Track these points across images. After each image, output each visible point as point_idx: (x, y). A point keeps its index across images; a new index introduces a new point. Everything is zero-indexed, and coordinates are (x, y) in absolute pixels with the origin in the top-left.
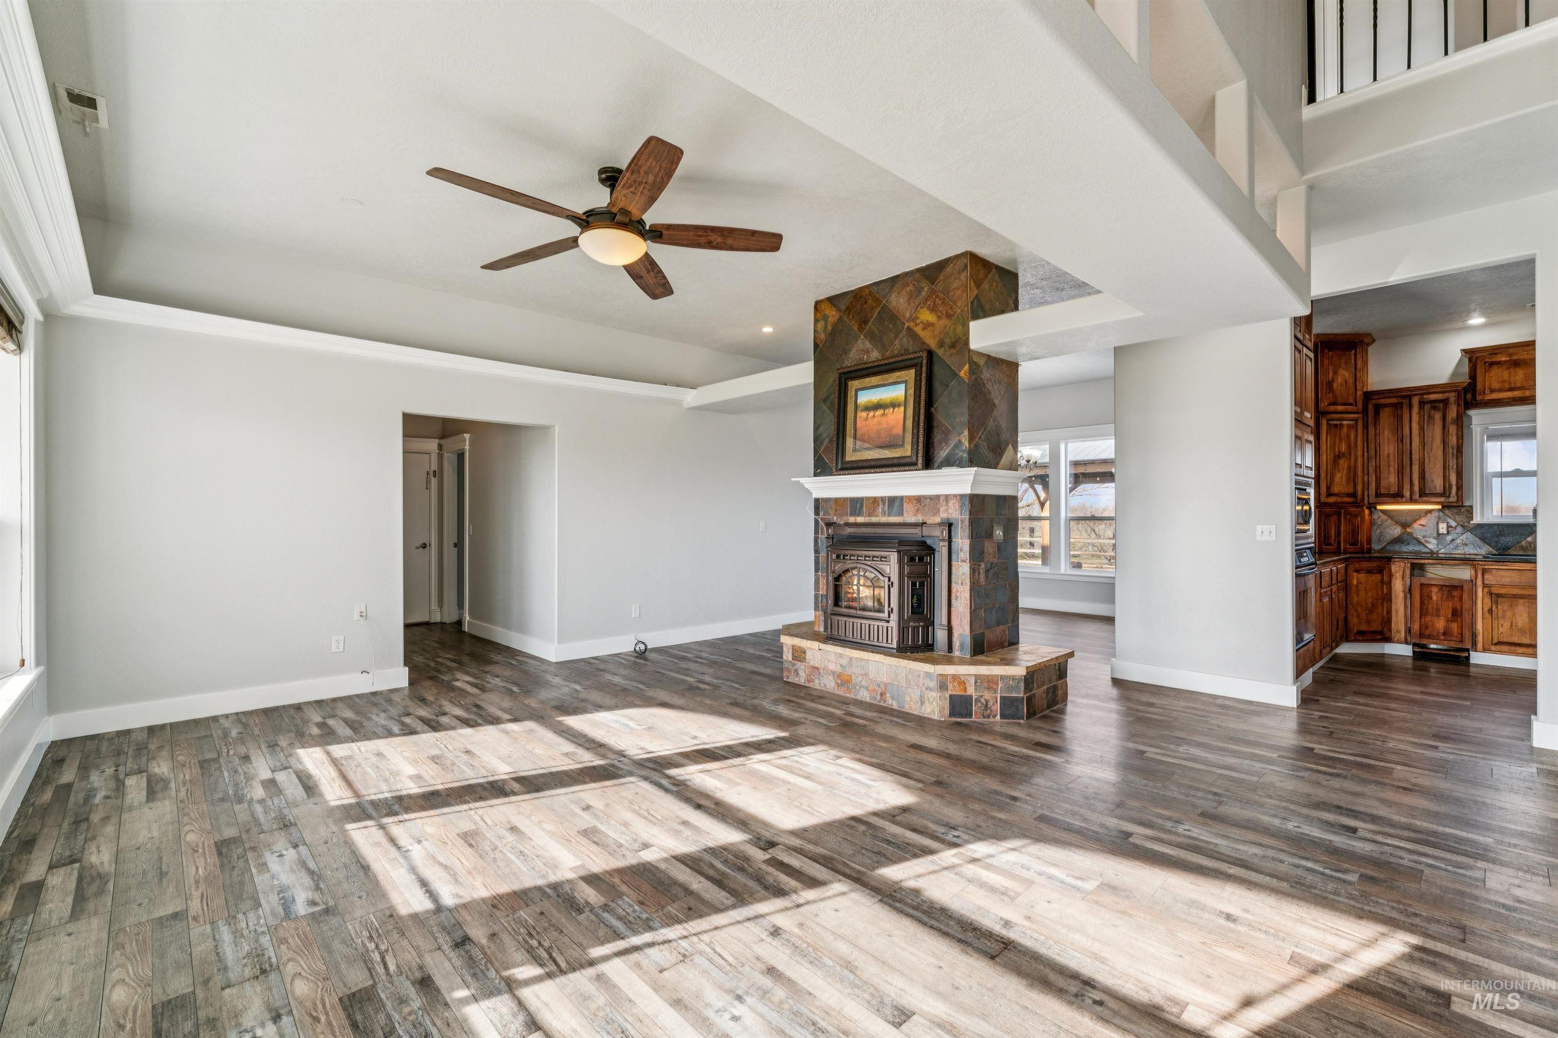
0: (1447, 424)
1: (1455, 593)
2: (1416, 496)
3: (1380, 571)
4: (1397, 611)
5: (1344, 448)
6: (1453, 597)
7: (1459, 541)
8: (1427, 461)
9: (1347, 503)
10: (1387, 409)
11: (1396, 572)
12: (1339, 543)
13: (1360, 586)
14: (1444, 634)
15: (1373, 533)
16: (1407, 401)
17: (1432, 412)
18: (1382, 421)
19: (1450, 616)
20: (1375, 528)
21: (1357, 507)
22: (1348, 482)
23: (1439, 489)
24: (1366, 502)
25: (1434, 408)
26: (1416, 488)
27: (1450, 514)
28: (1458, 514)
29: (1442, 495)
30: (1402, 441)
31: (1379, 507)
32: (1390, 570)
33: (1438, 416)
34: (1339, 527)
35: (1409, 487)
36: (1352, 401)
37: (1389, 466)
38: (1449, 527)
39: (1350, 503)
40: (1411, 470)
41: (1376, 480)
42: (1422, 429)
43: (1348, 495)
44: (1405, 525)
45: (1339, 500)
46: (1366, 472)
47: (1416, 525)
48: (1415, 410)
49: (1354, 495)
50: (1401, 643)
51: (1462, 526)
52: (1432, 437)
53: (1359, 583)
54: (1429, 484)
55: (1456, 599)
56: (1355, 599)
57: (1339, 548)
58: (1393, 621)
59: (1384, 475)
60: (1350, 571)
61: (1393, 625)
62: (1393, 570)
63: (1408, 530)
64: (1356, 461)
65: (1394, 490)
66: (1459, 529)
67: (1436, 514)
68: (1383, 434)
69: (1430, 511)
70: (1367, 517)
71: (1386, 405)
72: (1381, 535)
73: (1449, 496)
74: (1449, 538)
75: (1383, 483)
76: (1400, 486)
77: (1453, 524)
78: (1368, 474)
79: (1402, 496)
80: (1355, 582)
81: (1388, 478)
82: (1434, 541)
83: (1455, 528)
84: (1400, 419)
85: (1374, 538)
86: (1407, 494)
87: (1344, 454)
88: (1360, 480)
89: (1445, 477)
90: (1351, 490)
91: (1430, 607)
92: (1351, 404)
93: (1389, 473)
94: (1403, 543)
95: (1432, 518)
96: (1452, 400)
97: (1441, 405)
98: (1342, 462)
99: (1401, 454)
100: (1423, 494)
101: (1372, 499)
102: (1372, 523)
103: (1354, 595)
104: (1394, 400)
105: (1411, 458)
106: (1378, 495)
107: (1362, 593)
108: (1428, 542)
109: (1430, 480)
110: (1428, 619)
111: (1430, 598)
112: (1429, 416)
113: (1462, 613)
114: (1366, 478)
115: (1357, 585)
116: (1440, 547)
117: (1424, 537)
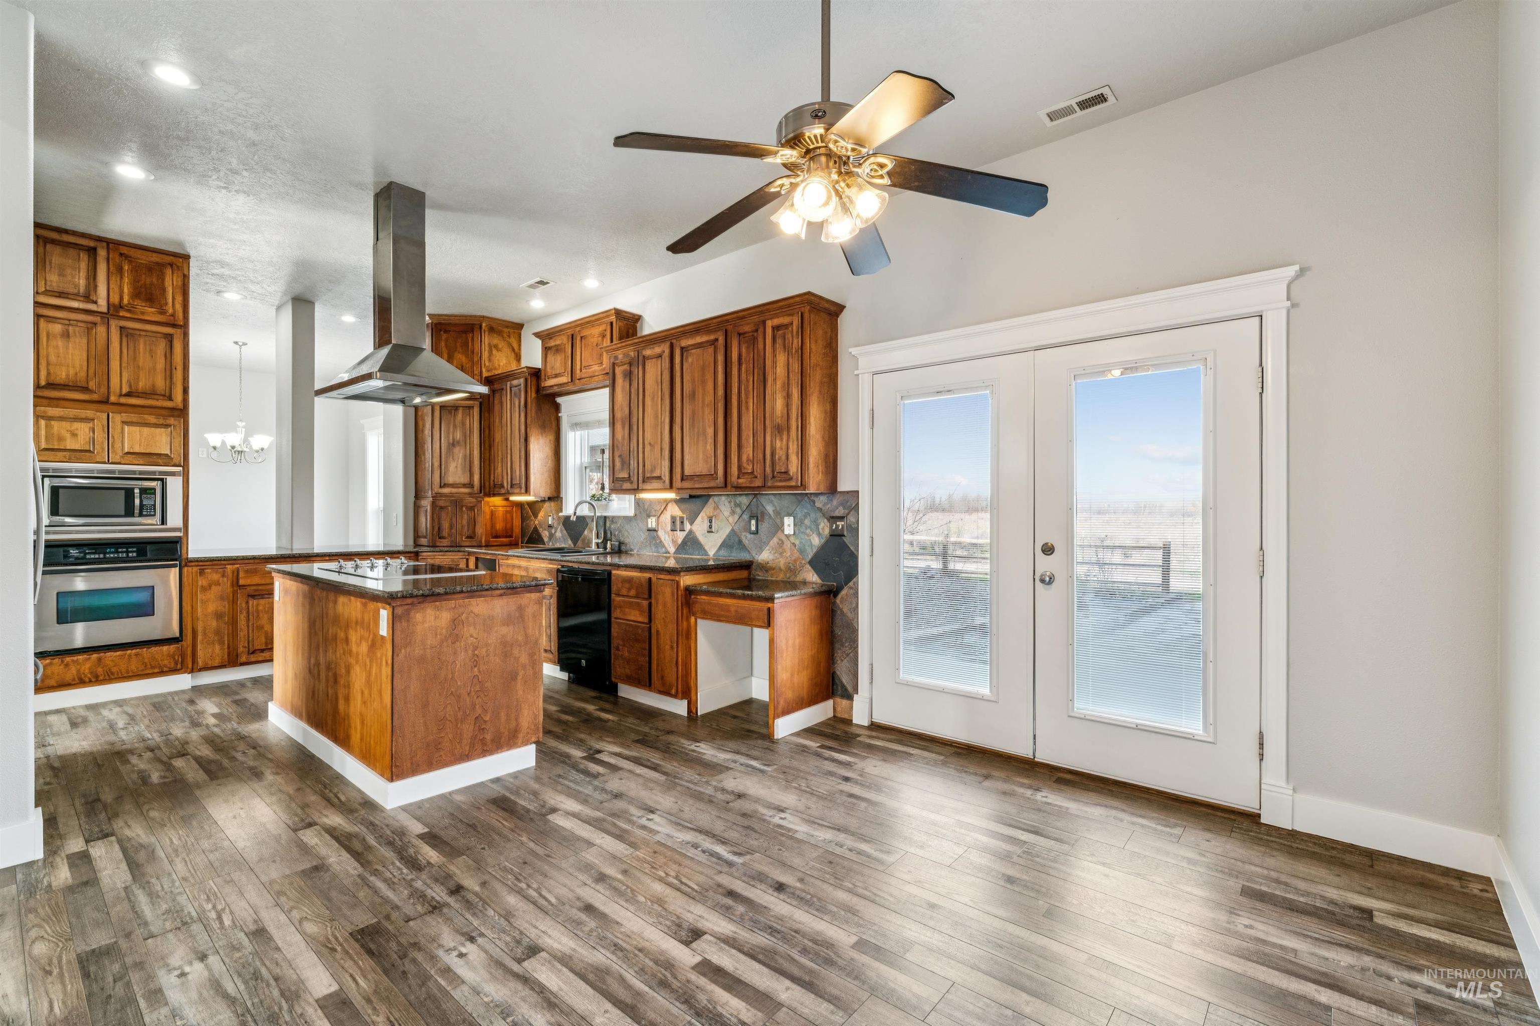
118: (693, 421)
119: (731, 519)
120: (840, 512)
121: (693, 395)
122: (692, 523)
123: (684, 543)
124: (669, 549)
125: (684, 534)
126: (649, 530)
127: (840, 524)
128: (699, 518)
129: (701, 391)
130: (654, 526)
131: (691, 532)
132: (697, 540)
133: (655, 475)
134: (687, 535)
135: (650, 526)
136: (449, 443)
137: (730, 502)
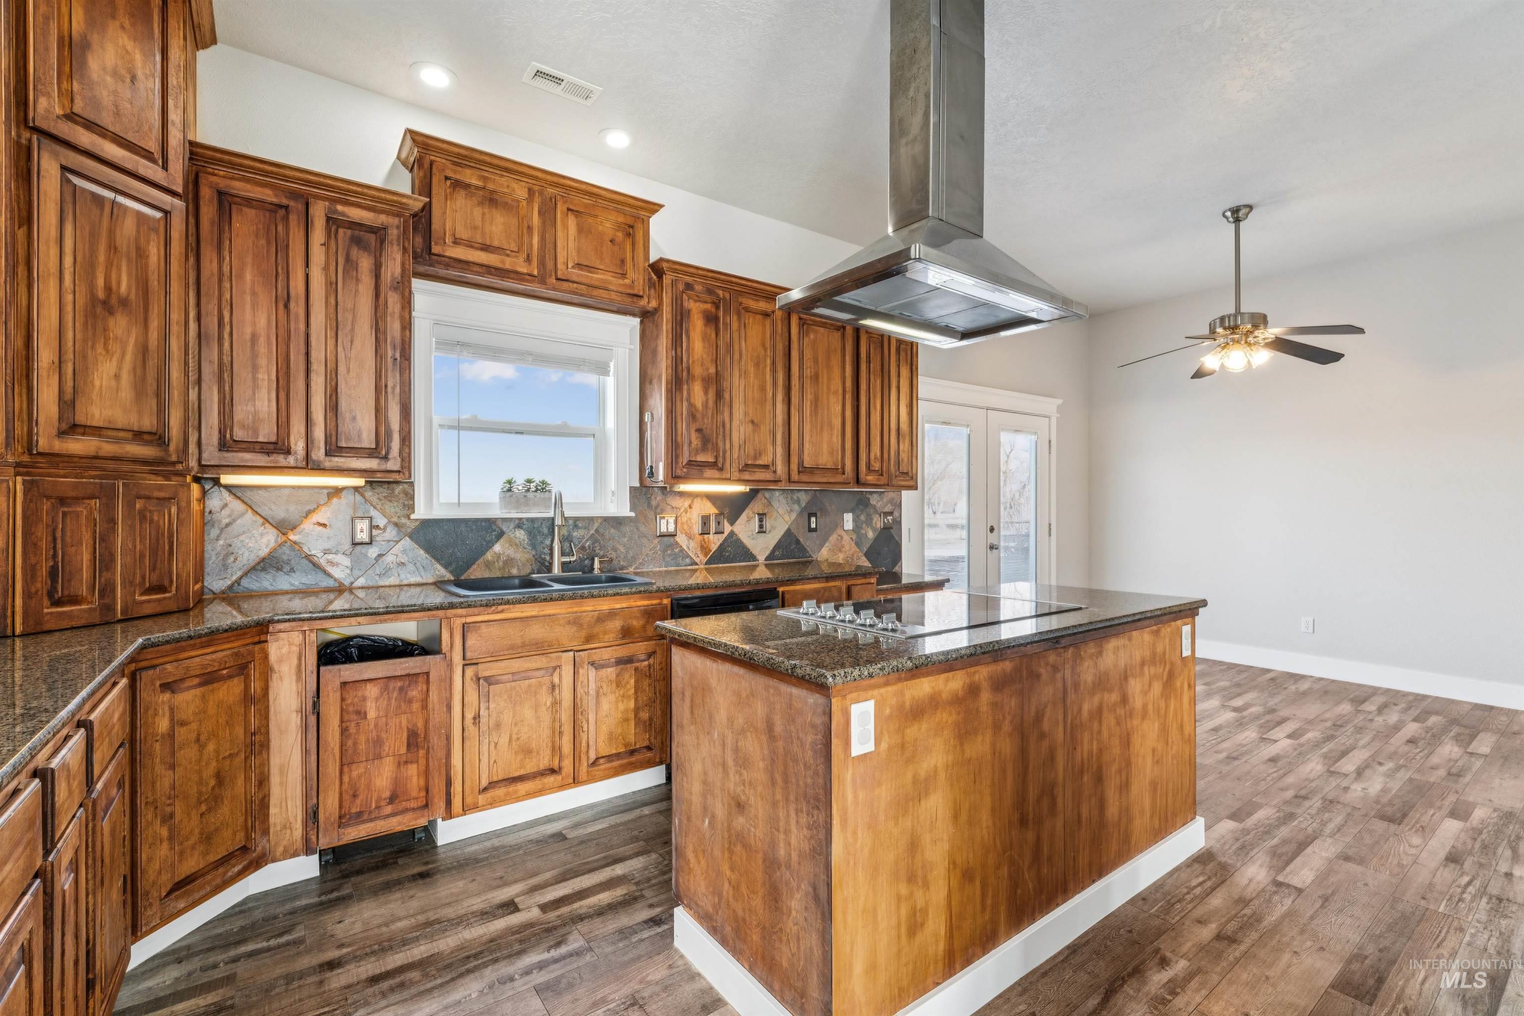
0: (383, 288)
1: (415, 693)
2: (319, 454)
3: (242, 669)
4: (283, 770)
5: (125, 284)
6: (410, 701)
7: (390, 558)
8: (342, 369)
9: (135, 461)
10: (250, 213)
11: (280, 661)
12: (107, 590)
13: (182, 733)
14: (392, 800)
15: (208, 547)
16: (301, 207)
17: (354, 252)
18: (237, 242)
19: (403, 750)
20: (214, 532)
21: (167, 476)
22: (139, 392)
23: (367, 441)
24: (193, 463)
25: (356, 241)
26: (319, 433)
27: (374, 500)
28: (390, 498)
29: (372, 453)
30: (286, 306)
31: (227, 479)
32: (266, 657)
33: (365, 263)
34: (105, 539)
35: (303, 430)
36: (153, 146)
37: (255, 368)
38: (372, 527)
39: (145, 462)
40: (308, 386)
41: (222, 401)
42: (332, 287)
43: (138, 435)
44: (283, 527)
45: (108, 448)
46: (193, 377)
47: (308, 526)
48: (318, 235)
49: (159, 438)
50: (295, 855)
51: (396, 525)
52: (354, 310)
53: (176, 723)
54: (346, 426)
55: (416, 706)
56: (165, 780)
57: (109, 608)
58: (274, 801)
59: (241, 391)
60: (145, 694)
61: (273, 811)
62: (273, 657)
63: (292, 537)
64: (165, 337)
65: (267, 433)
66: (391, 533)
67: (347, 499)
68: (241, 277)
69: (337, 491)
70: (195, 506)
71: (249, 202)
72: (229, 553)
73: (386, 458)
74: (373, 552)
75: (241, 412)
76: (283, 423)
77: (381, 521)
78: (199, 381)
79: (288, 452)
80: (163, 725)
81: (253, 399)
82: (346, 561)
83: (385, 529)
84: (282, 248)
85: (212, 561)
86: (298, 446)
87: (124, 302)
88: (176, 395)
89: (379, 412)
90: (148, 423)
91: (362, 739)
92: (147, 155)
93: (255, 387)
94: (279, 569)
95: (343, 504)
96: (393, 233)
97: (372, 238)
98: (119, 324)
99: (284, 340)
100: (333, 449)
101: (211, 455)
102: (205, 521)
103: (159, 769)
104: (268, 195)
105: (307, 354)
106: (224, 445)
107: (187, 755)
108: (332, 563)
109: (348, 416)
110: (357, 771)
111: (362, 714)
112: (348, 259)
113: (426, 737)
114: (193, 395)
115: (171, 735)
116: (356, 573)
117: (326, 552)
118: (816, 407)
119: (787, 517)
120: (888, 508)
121: (816, 378)
122: (732, 524)
123: (722, 548)
124: (697, 560)
125: (721, 538)
126: (662, 536)
127: (890, 518)
128: (744, 517)
129: (825, 376)
130: (671, 528)
131: (732, 533)
132: (742, 542)
133: (760, 462)
134: (726, 539)
135: (664, 529)
136: (93, 299)
137: (787, 498)
